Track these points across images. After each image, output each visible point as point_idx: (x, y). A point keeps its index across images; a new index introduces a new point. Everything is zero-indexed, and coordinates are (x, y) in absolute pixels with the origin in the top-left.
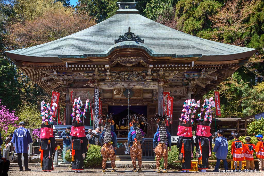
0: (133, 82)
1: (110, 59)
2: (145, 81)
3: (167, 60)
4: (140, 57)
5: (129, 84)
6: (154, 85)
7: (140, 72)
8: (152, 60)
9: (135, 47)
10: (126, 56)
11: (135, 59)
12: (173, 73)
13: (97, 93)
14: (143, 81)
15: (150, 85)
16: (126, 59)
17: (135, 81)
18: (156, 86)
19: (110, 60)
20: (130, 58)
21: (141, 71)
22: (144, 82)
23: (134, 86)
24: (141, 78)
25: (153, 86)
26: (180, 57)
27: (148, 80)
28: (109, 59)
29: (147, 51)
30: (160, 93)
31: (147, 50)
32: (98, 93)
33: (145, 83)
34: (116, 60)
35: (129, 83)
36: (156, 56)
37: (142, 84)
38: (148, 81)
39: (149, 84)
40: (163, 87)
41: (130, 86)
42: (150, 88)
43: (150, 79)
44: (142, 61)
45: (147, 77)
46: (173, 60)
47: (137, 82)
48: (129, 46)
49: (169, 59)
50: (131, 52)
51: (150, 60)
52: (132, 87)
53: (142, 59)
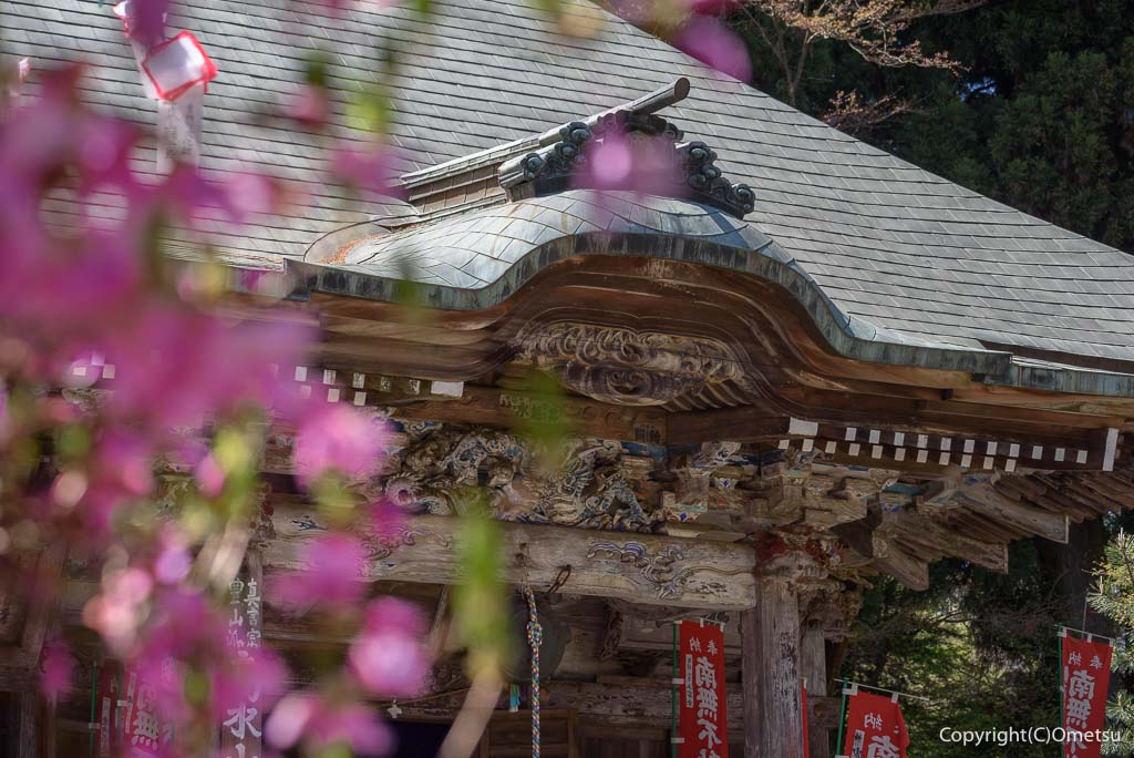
0: (556, 532)
1: (492, 329)
2: (656, 530)
3: (927, 397)
4: (726, 339)
5: (523, 545)
6: (723, 580)
7: (607, 442)
8: (817, 382)
9: (722, 263)
10: (617, 323)
11: (683, 354)
12: (862, 485)
13: (247, 618)
14: (639, 532)
15: (691, 573)
16: (610, 347)
17: (561, 525)
18: (741, 591)
19: (484, 341)
20: (641, 340)
21: (621, 437)
22: (642, 545)
23: (568, 568)
24: (625, 506)
25: (717, 586)
26: (1038, 386)
27: (674, 524)
28: (486, 328)
29: (814, 306)
30: (778, 654)
31: (807, 301)
32: (254, 612)
33: (653, 550)
34: (530, 344)
35: (518, 541)
36: (870, 354)
37: (624, 559)
38: (672, 532)
39: (688, 566)
40: (793, 599)
41: (535, 567)
42: (687, 598)
43: (692, 515)
44: (735, 372)
45: (668, 500)
46: (976, 396)
47: (590, 542)
48: (681, 246)
49: (945, 394)
50: (667, 291)
51: (802, 377)
52: (549, 576)
53: (742, 362)
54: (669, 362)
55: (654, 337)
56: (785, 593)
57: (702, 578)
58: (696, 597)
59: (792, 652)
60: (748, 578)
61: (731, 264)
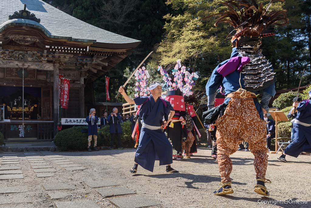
0: (28, 62)
2: (41, 62)
3: (63, 43)
4: (36, 36)
6: (50, 67)
7: (35, 52)
8: (48, 41)
9: (31, 26)
10: (22, 35)
11: (31, 38)
12: (68, 56)
14: (38, 62)
16: (21, 38)
17: (29, 61)
18: (52, 68)
19: (3, 37)
20: (25, 37)
21: (37, 51)
23: (29, 66)
24: (36, 59)
26: (76, 41)
28: (2, 35)
29: (44, 31)
30: (56, 75)
31: (43, 30)
33: (41, 64)
34: (10, 37)
35: (23, 63)
36: (52, 37)
37: (37, 65)
38: (43, 62)
39: (45, 65)
40: (58, 69)
41: (25, 66)
42: (45, 69)
43: (45, 60)
44: (38, 40)
45: (42, 58)
46: (69, 42)
47: (32, 63)
48: (25, 24)
49: (65, 42)
50: (27, 30)
51: (46, 40)
52: (27, 67)
53: (38, 39)
54: (29, 39)
55: (27, 36)
56: (57, 68)
57: (47, 67)
58: (46, 69)
59: (58, 75)
60: (53, 67)
61: (32, 26)
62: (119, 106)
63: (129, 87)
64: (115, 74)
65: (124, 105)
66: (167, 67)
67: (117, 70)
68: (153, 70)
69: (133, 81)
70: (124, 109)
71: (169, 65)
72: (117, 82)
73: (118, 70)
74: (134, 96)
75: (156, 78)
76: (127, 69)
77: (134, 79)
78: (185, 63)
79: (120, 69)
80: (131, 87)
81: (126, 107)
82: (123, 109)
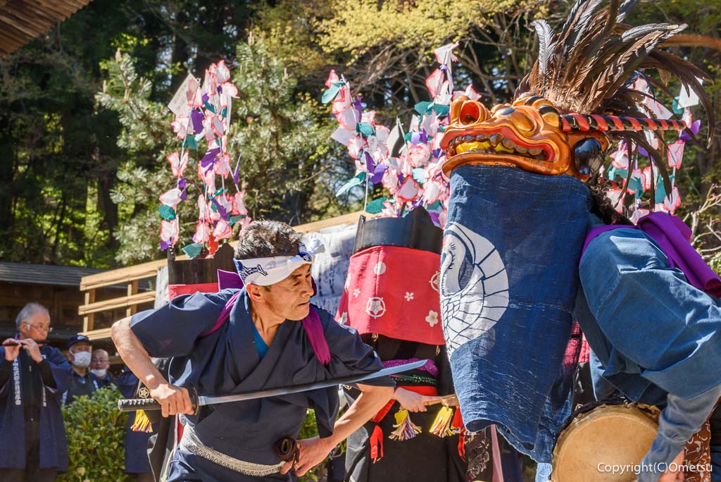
62: (58, 289)
63: (130, 172)
64: (44, 85)
65: (89, 282)
66: (363, 60)
67: (60, 59)
68: (280, 74)
69: (153, 134)
70: (88, 308)
71: (376, 49)
72: (57, 133)
73: (64, 62)
74: (156, 228)
75: (297, 123)
76: (122, 64)
77: (158, 124)
78: (475, 45)
79: (79, 52)
80: (140, 174)
81: (102, 293)
82: (82, 310)
